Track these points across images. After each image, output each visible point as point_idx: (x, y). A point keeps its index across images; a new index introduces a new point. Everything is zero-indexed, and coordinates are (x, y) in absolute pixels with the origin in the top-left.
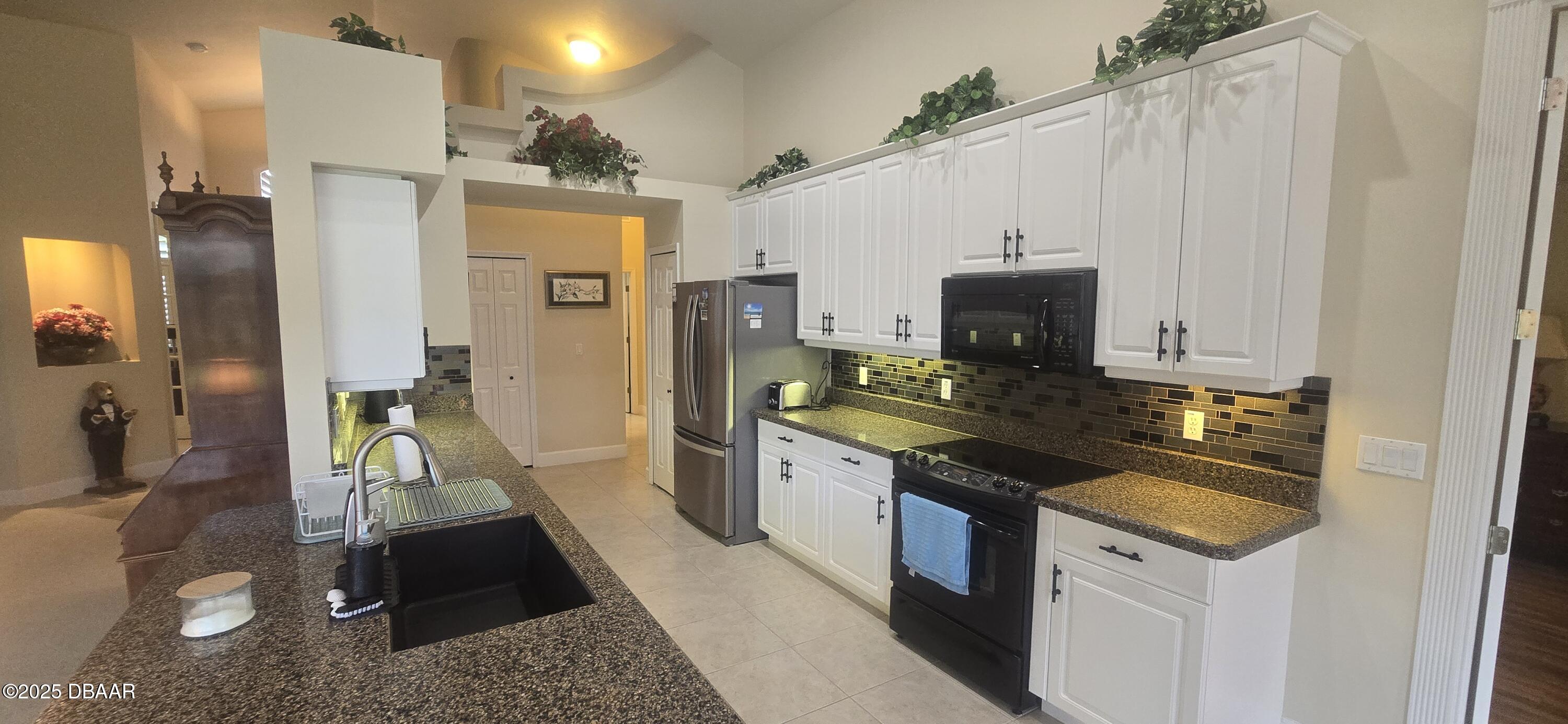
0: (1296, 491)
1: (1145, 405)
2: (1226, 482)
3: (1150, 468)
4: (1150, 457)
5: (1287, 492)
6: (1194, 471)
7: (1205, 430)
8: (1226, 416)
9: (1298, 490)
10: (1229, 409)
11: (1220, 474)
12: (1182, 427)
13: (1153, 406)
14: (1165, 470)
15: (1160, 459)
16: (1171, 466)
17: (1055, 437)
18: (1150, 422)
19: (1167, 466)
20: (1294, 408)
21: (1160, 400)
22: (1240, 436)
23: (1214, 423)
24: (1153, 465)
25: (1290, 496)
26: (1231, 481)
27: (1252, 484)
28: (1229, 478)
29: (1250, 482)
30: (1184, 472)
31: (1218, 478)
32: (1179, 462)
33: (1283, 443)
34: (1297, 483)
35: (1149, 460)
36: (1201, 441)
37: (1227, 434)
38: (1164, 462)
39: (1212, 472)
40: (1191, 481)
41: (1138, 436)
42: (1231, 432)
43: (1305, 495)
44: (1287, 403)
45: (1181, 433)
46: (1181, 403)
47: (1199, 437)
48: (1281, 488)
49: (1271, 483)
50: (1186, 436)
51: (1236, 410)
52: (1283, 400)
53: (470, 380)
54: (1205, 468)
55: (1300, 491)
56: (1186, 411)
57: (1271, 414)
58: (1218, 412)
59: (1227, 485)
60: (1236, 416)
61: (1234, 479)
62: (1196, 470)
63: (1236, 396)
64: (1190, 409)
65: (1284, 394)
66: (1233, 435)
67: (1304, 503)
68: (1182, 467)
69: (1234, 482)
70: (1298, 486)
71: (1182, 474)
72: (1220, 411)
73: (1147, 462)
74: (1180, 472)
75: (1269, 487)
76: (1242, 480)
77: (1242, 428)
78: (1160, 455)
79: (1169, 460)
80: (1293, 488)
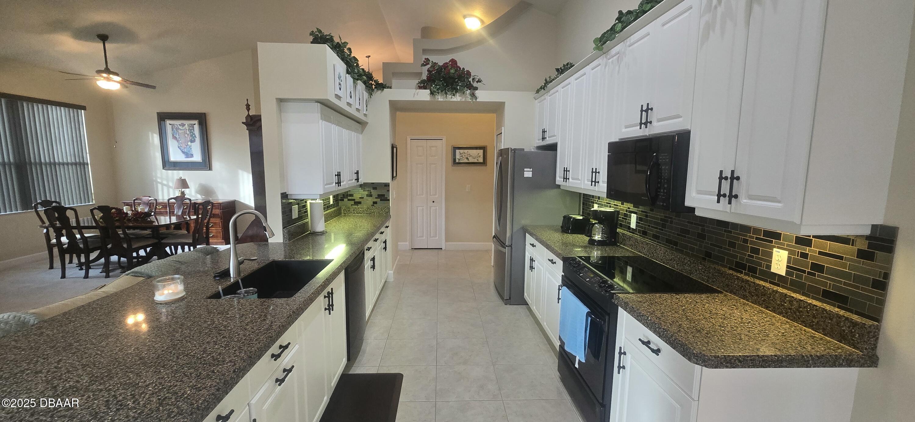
0: (851, 331)
1: (746, 241)
2: (795, 313)
3: (743, 293)
4: (743, 284)
5: (844, 331)
6: (772, 300)
7: (788, 267)
8: (804, 255)
9: (853, 330)
10: (807, 250)
11: (792, 305)
12: (771, 262)
13: (752, 242)
14: (753, 296)
15: (750, 286)
16: (757, 293)
17: (686, 261)
18: (749, 256)
19: (754, 293)
20: (861, 254)
21: (757, 238)
22: (814, 275)
23: (796, 261)
24: (745, 290)
25: (846, 334)
26: (799, 313)
27: (815, 318)
28: (797, 310)
29: (814, 317)
30: (765, 299)
31: (790, 309)
32: (762, 290)
33: (849, 285)
34: (853, 323)
35: (743, 286)
36: (784, 275)
37: (804, 272)
38: (752, 289)
39: (785, 302)
40: (770, 308)
41: (740, 267)
42: (807, 270)
43: (859, 336)
44: (855, 248)
45: (769, 267)
46: (771, 242)
47: (782, 271)
48: (839, 326)
49: (831, 320)
50: (773, 270)
51: (812, 251)
52: (852, 245)
53: (389, 200)
54: (781, 299)
55: (855, 330)
56: (774, 249)
57: (841, 258)
58: (798, 252)
59: (796, 315)
60: (813, 257)
61: (802, 312)
62: (774, 300)
63: (814, 239)
64: (778, 248)
65: (853, 240)
66: (809, 273)
67: (858, 343)
68: (764, 295)
69: (802, 314)
70: (854, 327)
71: (764, 301)
72: (800, 251)
73: (741, 288)
74: (763, 299)
75: (829, 323)
76: (808, 313)
77: (818, 268)
78: (750, 283)
79: (756, 289)
80: (849, 327)
